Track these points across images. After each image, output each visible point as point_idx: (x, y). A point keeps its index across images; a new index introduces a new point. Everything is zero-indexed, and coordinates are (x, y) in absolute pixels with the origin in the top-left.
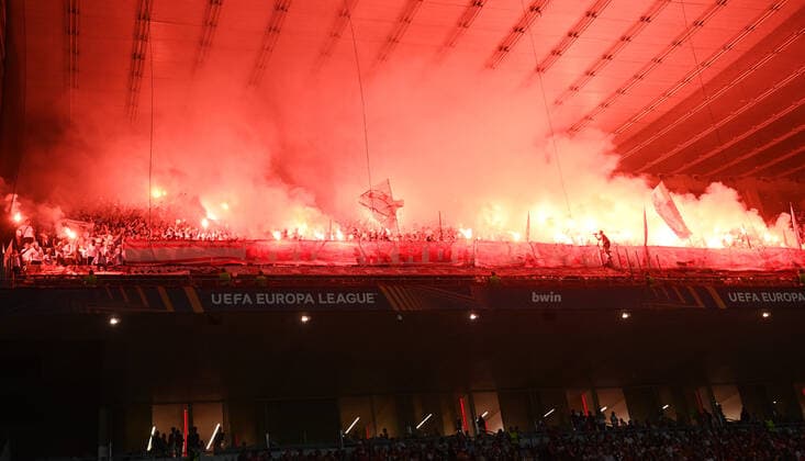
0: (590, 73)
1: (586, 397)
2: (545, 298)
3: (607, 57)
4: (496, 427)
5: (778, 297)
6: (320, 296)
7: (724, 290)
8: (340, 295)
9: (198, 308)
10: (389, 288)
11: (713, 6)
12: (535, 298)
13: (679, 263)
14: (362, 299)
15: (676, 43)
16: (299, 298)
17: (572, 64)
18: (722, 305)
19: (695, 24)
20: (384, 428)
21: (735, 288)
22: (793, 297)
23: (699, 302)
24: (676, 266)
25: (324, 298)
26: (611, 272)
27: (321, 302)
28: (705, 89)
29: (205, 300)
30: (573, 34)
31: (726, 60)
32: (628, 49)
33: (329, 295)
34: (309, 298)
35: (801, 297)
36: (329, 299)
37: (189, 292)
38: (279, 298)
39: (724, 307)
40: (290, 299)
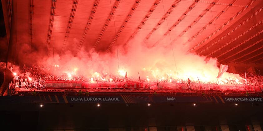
0: (185, 31)
2: (171, 99)
3: (190, 27)
5: (240, 99)
6: (103, 98)
7: (224, 97)
8: (109, 98)
9: (67, 102)
10: (124, 96)
11: (221, 12)
12: (168, 99)
13: (211, 89)
14: (116, 99)
15: (210, 23)
16: (97, 99)
17: (179, 29)
18: (223, 102)
19: (216, 17)
21: (227, 96)
22: (244, 99)
23: (217, 101)
24: (210, 89)
25: (105, 99)
26: (190, 92)
27: (103, 100)
28: (218, 37)
29: (69, 99)
30: (180, 20)
31: (224, 28)
32: (196, 25)
33: (106, 98)
34: (100, 99)
35: (247, 99)
36: (106, 99)
37: (64, 97)
38: (91, 99)
39: (224, 102)
40: (94, 99)
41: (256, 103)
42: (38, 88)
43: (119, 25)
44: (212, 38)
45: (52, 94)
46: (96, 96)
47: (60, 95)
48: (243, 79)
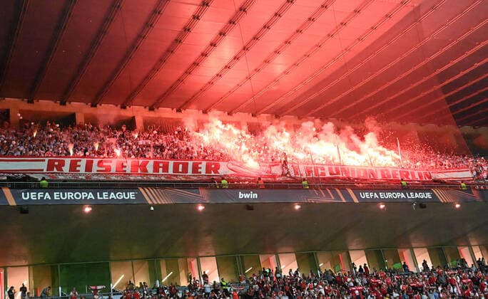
0: (277, 52)
1: (273, 258)
2: (247, 196)
3: (288, 42)
5: (390, 195)
6: (98, 193)
8: (112, 194)
10: (146, 190)
11: (352, 13)
12: (241, 195)
13: (331, 174)
14: (127, 196)
15: (330, 36)
16: (83, 195)
18: (356, 200)
19: (342, 24)
21: (364, 190)
22: (398, 195)
23: (343, 199)
24: (328, 176)
25: (101, 196)
27: (99, 198)
30: (266, 27)
31: (359, 47)
33: (104, 193)
34: (91, 196)
35: (403, 196)
36: (104, 196)
37: (6, 191)
38: (70, 195)
39: (357, 202)
40: (78, 196)
41: (421, 204)
46: (81, 190)
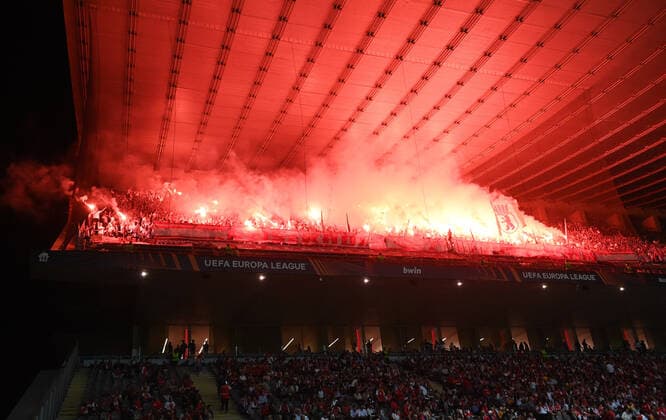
0: (446, 132)
1: (434, 331)
2: (411, 271)
3: (457, 122)
4: (379, 349)
5: (553, 276)
6: (272, 263)
7: (521, 270)
8: (285, 264)
9: (196, 268)
10: (315, 261)
11: (522, 95)
12: (405, 270)
13: (494, 252)
14: (298, 267)
15: (499, 116)
16: (259, 264)
17: (435, 126)
18: (518, 279)
19: (511, 105)
20: (309, 345)
21: (527, 269)
22: (561, 276)
23: (504, 276)
24: (491, 253)
25: (275, 266)
26: (453, 257)
27: (272, 267)
28: (513, 146)
29: (201, 264)
30: (436, 108)
31: (528, 128)
32: (468, 120)
33: (277, 263)
34: (265, 265)
35: (566, 277)
36: (277, 266)
37: (191, 257)
38: (246, 264)
40: (253, 265)
41: (585, 285)
42: (137, 238)
43: (310, 112)
44: (501, 147)
45: (167, 251)
46: (257, 259)
47: (182, 252)
48: (562, 235)
